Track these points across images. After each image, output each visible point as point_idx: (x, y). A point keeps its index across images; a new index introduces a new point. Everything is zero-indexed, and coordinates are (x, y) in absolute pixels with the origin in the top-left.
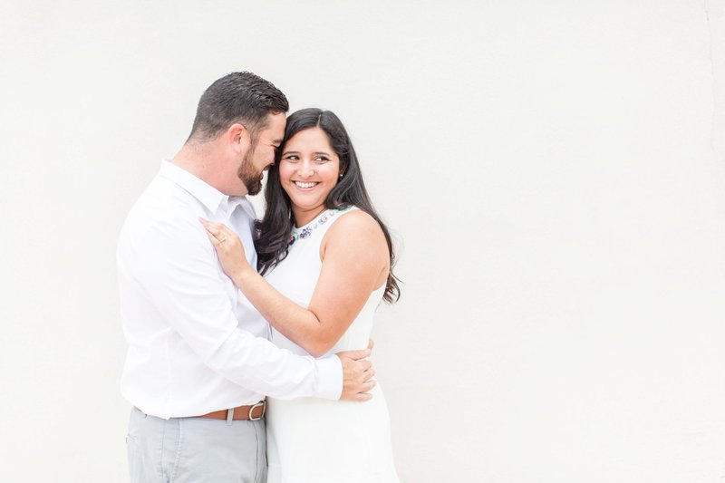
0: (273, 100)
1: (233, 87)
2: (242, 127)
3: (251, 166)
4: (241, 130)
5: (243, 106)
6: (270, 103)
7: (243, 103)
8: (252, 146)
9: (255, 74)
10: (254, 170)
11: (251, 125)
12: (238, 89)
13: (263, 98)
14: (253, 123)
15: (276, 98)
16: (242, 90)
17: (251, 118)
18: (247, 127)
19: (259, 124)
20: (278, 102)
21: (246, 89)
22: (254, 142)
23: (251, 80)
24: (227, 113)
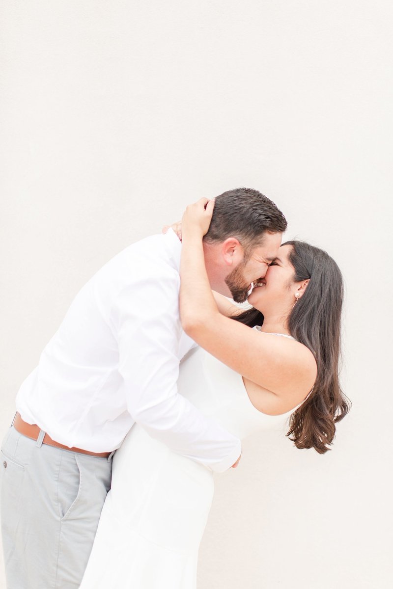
0: (272, 220)
1: (237, 203)
2: (237, 242)
3: (241, 277)
4: (235, 243)
5: (242, 222)
6: (268, 223)
7: (242, 220)
8: (244, 260)
9: (261, 192)
10: (243, 281)
11: (246, 241)
12: (241, 206)
13: (262, 217)
14: (249, 239)
15: (275, 219)
16: (244, 207)
17: (247, 234)
18: (242, 242)
19: (254, 241)
20: (276, 223)
21: (248, 206)
22: (247, 256)
23: (255, 198)
24: (227, 225)
